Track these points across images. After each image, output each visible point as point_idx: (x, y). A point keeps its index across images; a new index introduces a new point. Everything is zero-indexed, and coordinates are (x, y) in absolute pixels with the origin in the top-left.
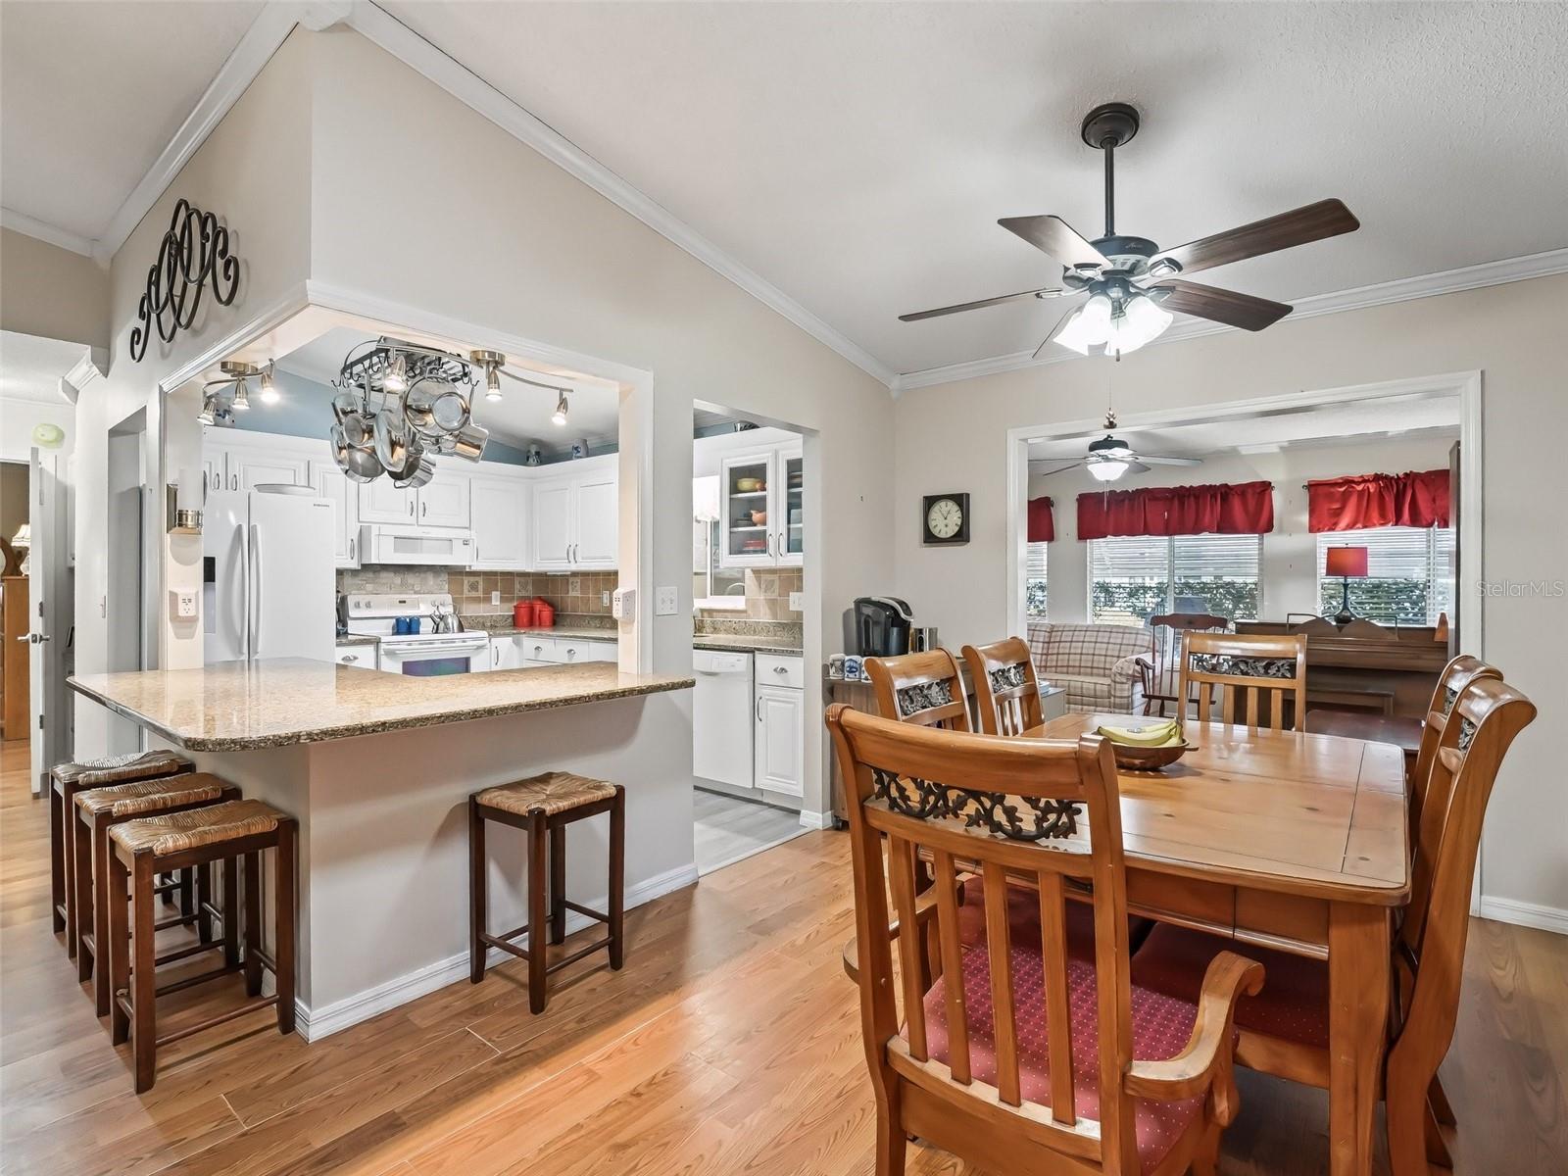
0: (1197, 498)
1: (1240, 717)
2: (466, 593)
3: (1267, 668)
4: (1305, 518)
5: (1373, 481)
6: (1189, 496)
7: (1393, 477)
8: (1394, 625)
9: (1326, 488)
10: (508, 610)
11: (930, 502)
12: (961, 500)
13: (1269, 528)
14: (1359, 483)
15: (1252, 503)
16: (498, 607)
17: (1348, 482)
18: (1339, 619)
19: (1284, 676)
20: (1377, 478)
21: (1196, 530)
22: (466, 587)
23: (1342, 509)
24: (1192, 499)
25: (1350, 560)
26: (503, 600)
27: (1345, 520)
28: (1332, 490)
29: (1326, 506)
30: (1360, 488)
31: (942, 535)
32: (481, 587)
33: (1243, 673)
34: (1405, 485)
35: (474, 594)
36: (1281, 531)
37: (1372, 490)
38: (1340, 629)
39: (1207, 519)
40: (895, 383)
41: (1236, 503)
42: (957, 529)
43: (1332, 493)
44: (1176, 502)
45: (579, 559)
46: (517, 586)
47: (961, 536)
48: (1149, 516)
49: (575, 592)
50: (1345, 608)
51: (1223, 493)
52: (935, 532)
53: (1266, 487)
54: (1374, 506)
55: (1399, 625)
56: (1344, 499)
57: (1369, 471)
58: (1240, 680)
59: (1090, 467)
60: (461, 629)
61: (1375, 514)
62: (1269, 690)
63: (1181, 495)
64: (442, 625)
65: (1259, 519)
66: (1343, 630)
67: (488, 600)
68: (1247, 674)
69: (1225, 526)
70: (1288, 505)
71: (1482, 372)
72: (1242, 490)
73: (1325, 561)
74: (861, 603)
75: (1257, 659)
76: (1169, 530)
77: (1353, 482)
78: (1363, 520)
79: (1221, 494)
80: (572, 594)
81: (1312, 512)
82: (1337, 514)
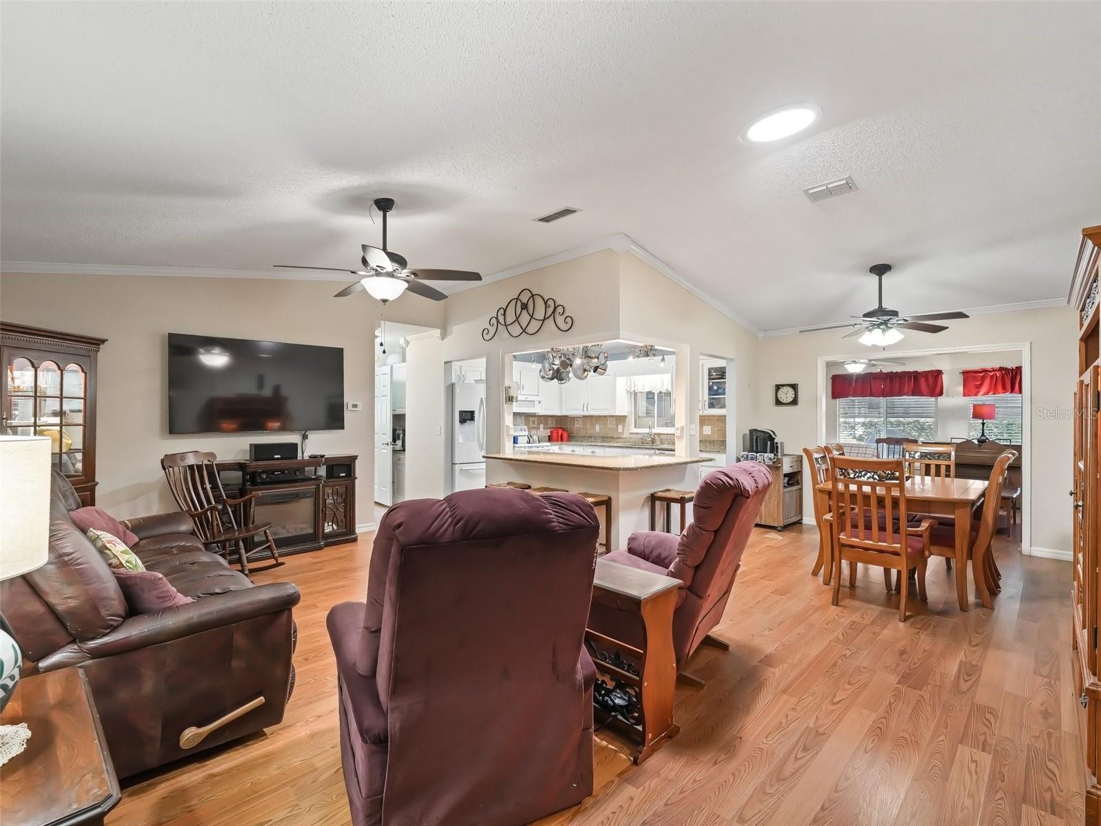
0: (900, 378)
1: (928, 473)
2: (531, 426)
3: (939, 457)
4: (961, 389)
5: (999, 370)
6: (895, 377)
7: (1009, 369)
8: (1009, 444)
9: (973, 374)
10: (548, 433)
11: (778, 387)
12: (794, 387)
13: (941, 394)
14: (991, 372)
15: (931, 381)
16: (543, 432)
17: (985, 371)
18: (979, 441)
19: (946, 460)
20: (1001, 369)
21: (900, 394)
22: (531, 422)
23: (981, 384)
24: (898, 379)
25: (985, 411)
26: (544, 428)
27: (983, 390)
28: (976, 375)
29: (973, 383)
30: (991, 374)
31: (785, 402)
32: (536, 422)
33: (929, 459)
34: (1016, 373)
35: (533, 426)
36: (947, 396)
37: (998, 375)
38: (980, 446)
39: (906, 390)
40: (761, 335)
41: (922, 382)
42: (792, 399)
43: (976, 377)
44: (888, 380)
45: (589, 409)
46: (550, 422)
47: (794, 402)
48: (873, 386)
49: (577, 425)
50: (983, 435)
51: (915, 376)
52: (781, 400)
53: (939, 373)
54: (999, 383)
55: (1012, 444)
56: (983, 379)
57: (997, 365)
58: (928, 462)
59: (846, 366)
60: (539, 442)
61: (1000, 388)
62: (940, 465)
63: (892, 376)
64: (531, 440)
65: (935, 389)
66: (982, 446)
67: (539, 428)
68: (930, 459)
69: (916, 392)
70: (952, 383)
71: (1031, 343)
72: (926, 374)
73: (972, 411)
74: (751, 431)
75: (935, 454)
76: (884, 394)
77: (988, 371)
78: (993, 390)
79: (914, 377)
80: (576, 425)
81: (965, 386)
82: (979, 387)
